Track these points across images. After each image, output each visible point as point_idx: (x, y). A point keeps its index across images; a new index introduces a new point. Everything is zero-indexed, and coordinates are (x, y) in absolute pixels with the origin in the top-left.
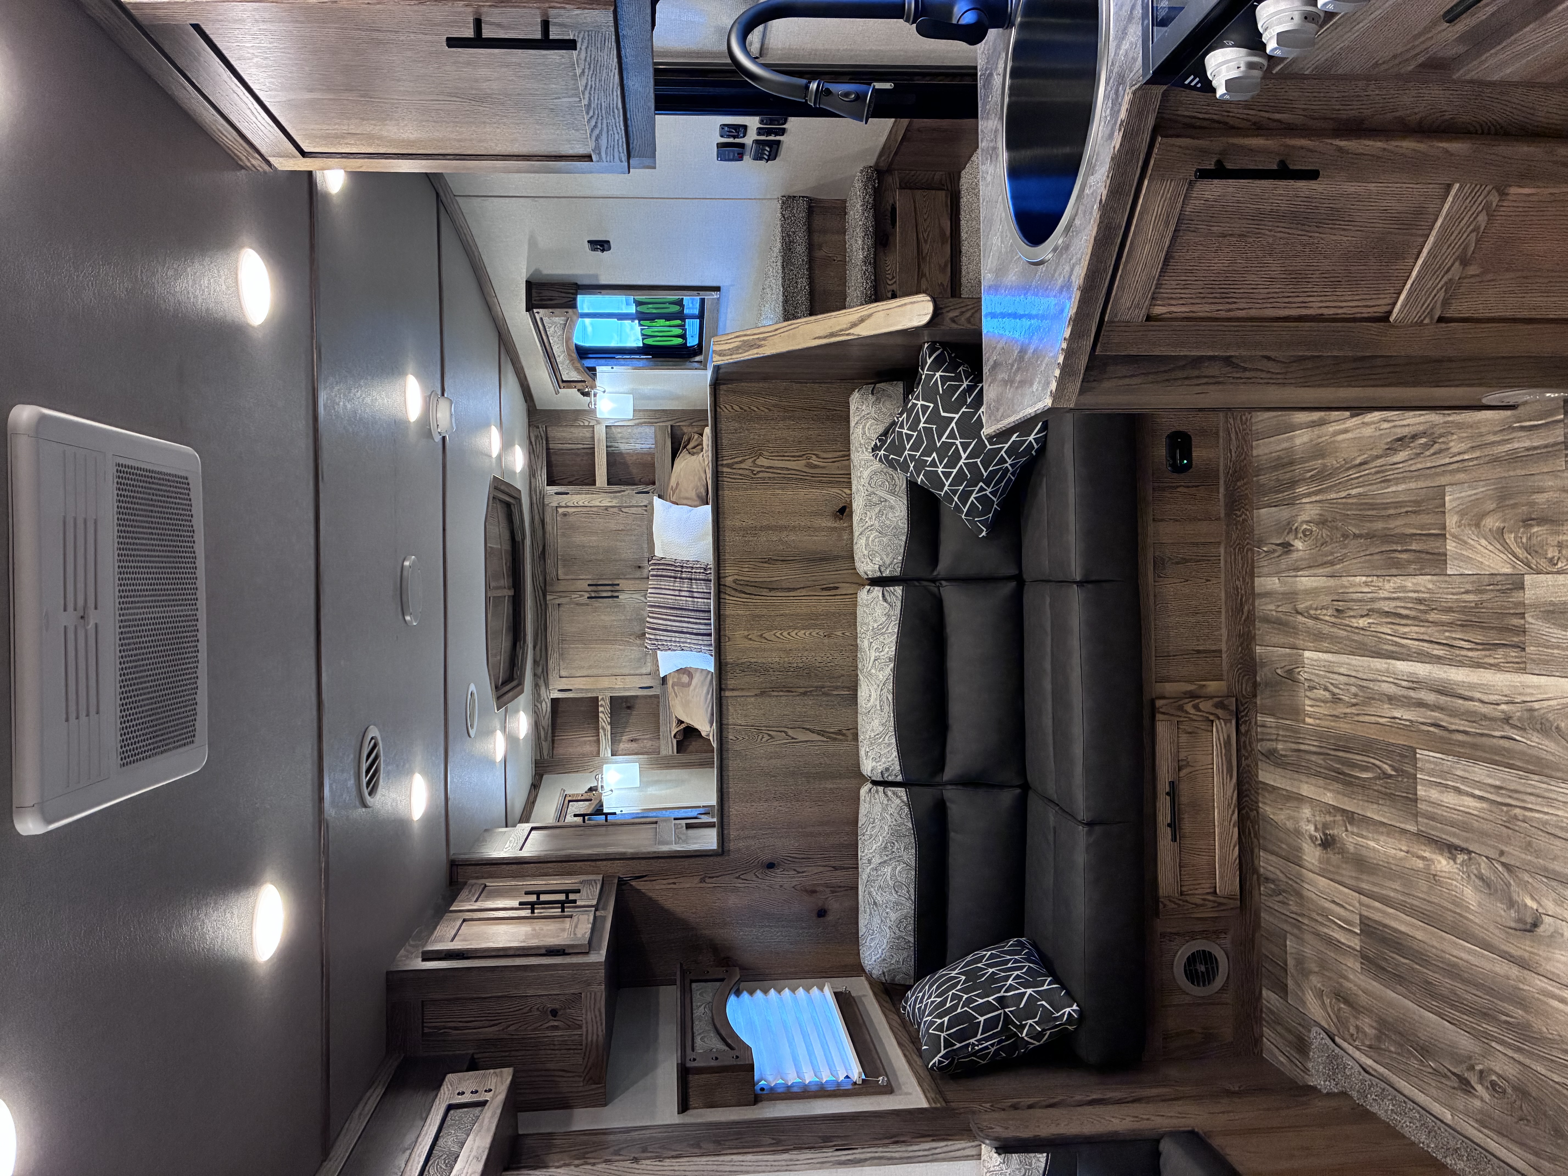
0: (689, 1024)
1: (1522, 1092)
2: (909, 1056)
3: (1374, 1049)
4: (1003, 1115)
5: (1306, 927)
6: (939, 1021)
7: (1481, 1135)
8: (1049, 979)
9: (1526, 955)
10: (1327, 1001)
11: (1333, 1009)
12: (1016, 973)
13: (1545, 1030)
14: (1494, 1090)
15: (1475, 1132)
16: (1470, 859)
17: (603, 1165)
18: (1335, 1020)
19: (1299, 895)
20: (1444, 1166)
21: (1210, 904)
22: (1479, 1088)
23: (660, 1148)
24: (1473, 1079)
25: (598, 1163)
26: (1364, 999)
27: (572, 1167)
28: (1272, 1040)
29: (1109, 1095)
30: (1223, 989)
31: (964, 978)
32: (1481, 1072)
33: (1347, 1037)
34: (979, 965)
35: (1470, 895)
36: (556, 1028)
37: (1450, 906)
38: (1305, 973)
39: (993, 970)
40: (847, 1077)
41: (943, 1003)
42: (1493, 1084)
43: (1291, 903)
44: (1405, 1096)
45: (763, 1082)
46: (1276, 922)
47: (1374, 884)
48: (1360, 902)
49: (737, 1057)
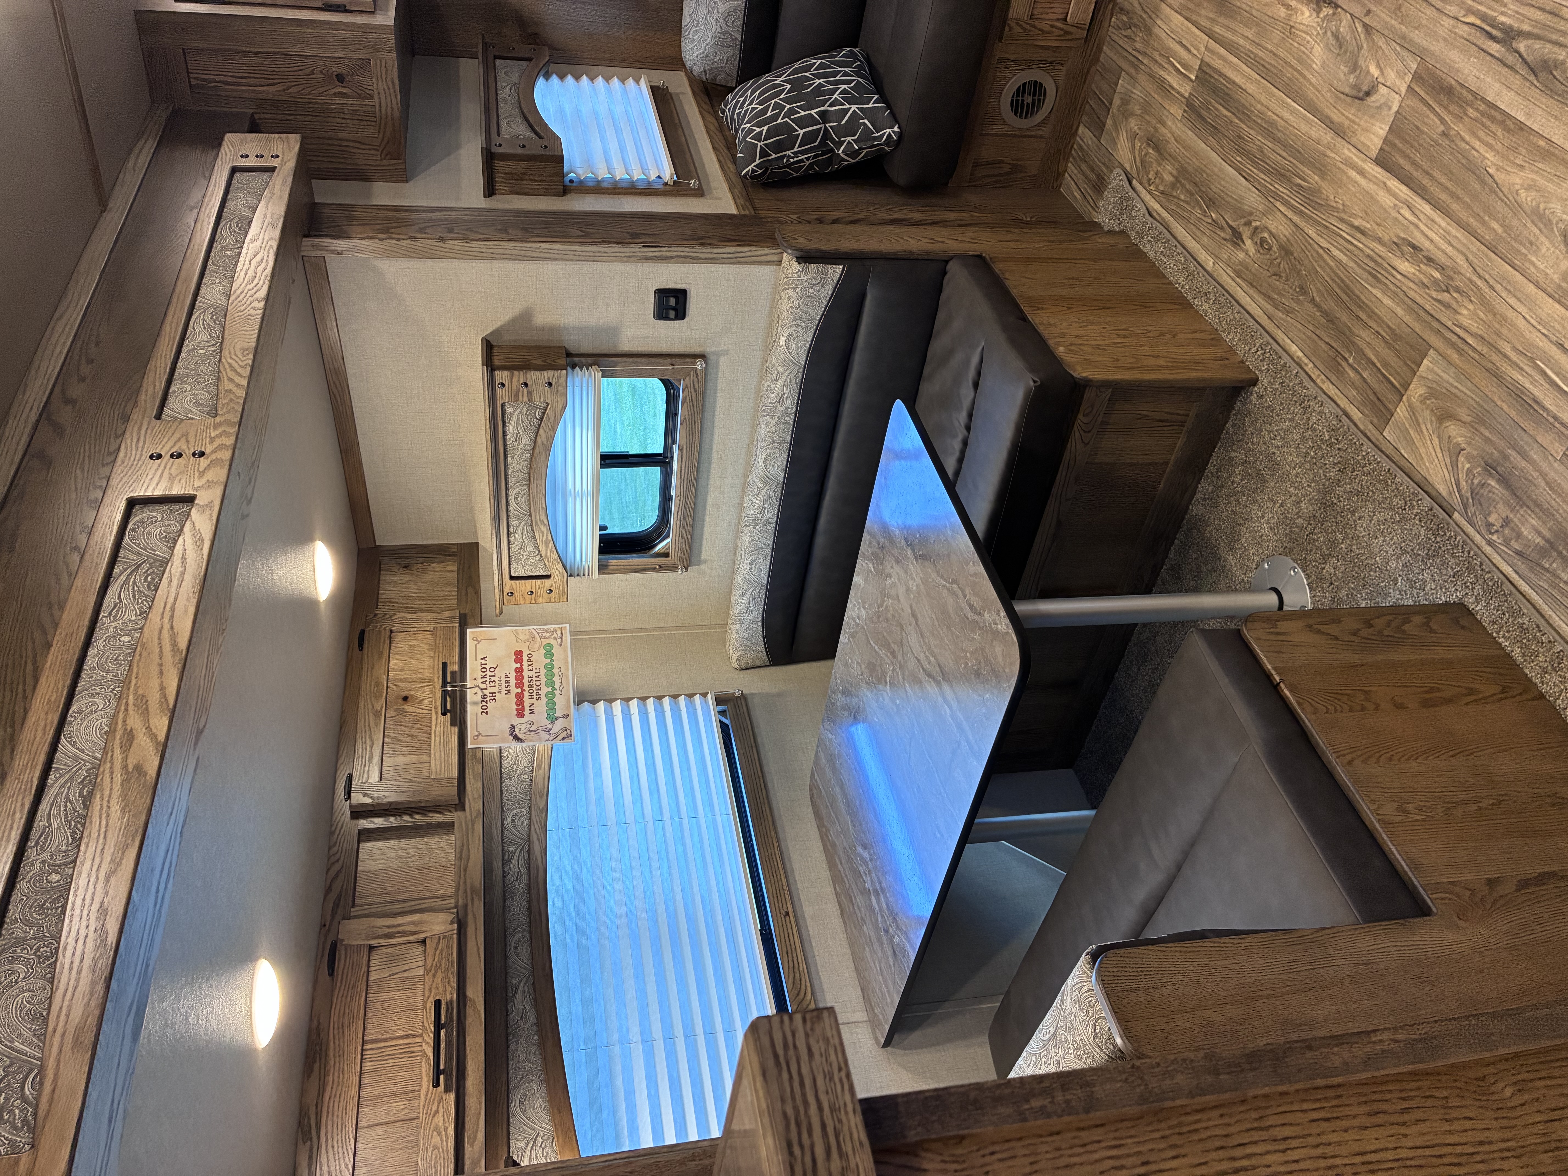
0: (493, 106)
1: (1286, 251)
2: (723, 161)
3: (1166, 196)
4: (808, 228)
5: (1143, 67)
6: (758, 130)
7: (1233, 284)
8: (876, 97)
9: (1347, 123)
10: (1138, 144)
11: (1140, 153)
12: (844, 87)
13: (1332, 197)
14: (1262, 245)
15: (1230, 281)
16: (1334, 14)
17: (409, 241)
18: (1139, 164)
19: (1149, 32)
20: (1191, 306)
21: (1057, 32)
22: (1248, 243)
23: (467, 230)
24: (1246, 233)
25: (403, 239)
26: (1173, 147)
27: (377, 241)
28: (1073, 176)
29: (911, 215)
30: (1044, 122)
31: (789, 86)
32: (1256, 228)
33: (1145, 181)
34: (807, 74)
35: (1318, 53)
36: (345, 95)
37: (1294, 62)
38: (1127, 115)
39: (821, 81)
40: (659, 177)
41: (764, 111)
42: (1263, 240)
43: (1138, 39)
44: (1178, 241)
45: (572, 174)
46: (1115, 58)
47: (1228, 28)
48: (1206, 48)
49: (546, 147)
